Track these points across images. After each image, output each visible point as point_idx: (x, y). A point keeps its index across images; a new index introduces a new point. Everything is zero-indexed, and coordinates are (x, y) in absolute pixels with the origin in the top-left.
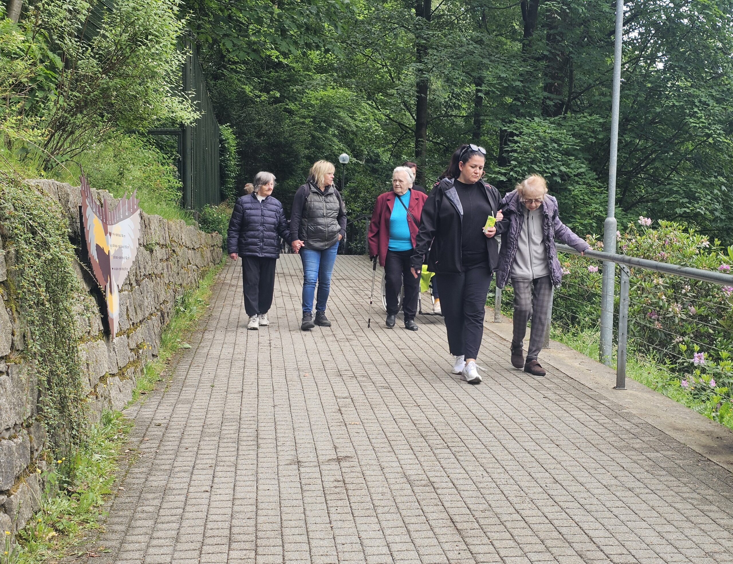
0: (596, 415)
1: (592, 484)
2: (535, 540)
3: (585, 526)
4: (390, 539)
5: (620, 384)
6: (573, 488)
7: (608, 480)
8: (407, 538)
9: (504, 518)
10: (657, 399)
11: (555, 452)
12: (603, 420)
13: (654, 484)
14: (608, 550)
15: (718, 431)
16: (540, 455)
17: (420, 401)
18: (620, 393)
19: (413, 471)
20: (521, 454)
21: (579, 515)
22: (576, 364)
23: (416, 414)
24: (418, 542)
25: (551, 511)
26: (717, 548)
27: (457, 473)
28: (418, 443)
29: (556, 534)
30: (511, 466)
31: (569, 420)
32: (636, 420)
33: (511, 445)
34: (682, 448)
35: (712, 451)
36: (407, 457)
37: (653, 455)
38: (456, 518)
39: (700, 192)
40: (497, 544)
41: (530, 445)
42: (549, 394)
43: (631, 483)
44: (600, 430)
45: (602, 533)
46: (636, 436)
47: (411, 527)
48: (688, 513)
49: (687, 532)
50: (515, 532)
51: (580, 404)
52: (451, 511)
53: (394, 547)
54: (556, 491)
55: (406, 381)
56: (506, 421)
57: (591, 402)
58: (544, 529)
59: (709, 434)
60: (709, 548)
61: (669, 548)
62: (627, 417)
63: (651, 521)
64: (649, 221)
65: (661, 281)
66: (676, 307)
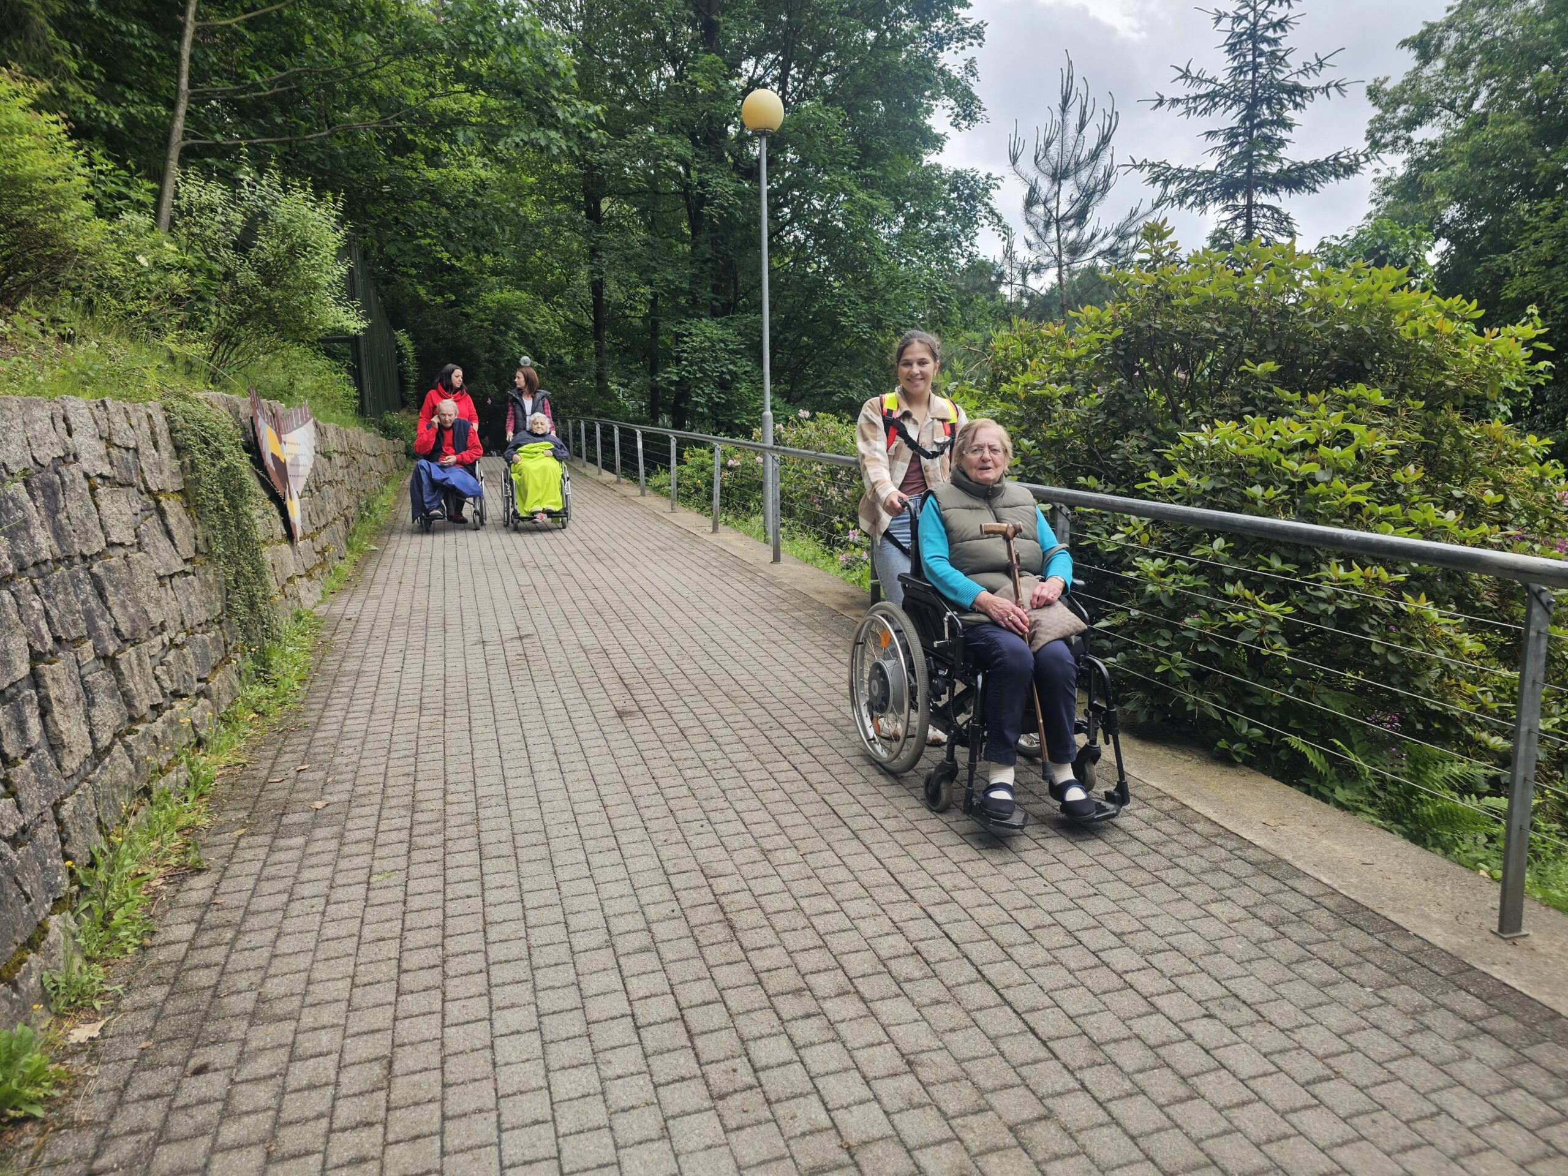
0: (753, 586)
1: (744, 641)
2: (690, 686)
3: (733, 673)
4: (565, 697)
5: (776, 559)
6: (727, 644)
7: (756, 636)
8: (580, 694)
9: (665, 672)
10: (808, 569)
11: (714, 617)
12: (758, 589)
13: (794, 636)
14: (749, 689)
15: (854, 591)
16: (702, 621)
17: (597, 584)
18: (776, 566)
19: (588, 642)
20: (685, 622)
21: (729, 665)
22: (741, 545)
23: (594, 595)
24: (589, 697)
25: (705, 664)
26: (837, 680)
27: (627, 640)
28: (594, 619)
29: (708, 681)
30: (676, 632)
31: (729, 591)
32: (786, 588)
33: (677, 615)
34: (822, 607)
35: (845, 607)
36: (583, 631)
37: (796, 614)
38: (624, 676)
39: (852, 381)
40: (658, 692)
41: (694, 614)
42: (716, 571)
43: (775, 636)
44: (755, 597)
45: (747, 676)
46: (784, 600)
47: (584, 686)
48: (818, 656)
49: (816, 671)
50: (674, 682)
51: (740, 578)
52: (620, 671)
53: (568, 703)
54: (713, 649)
55: (585, 567)
56: (674, 596)
57: (749, 575)
58: (699, 678)
59: (845, 594)
60: (830, 681)
61: (800, 684)
62: (778, 586)
63: (787, 665)
64: (807, 414)
65: (819, 468)
66: (833, 491)
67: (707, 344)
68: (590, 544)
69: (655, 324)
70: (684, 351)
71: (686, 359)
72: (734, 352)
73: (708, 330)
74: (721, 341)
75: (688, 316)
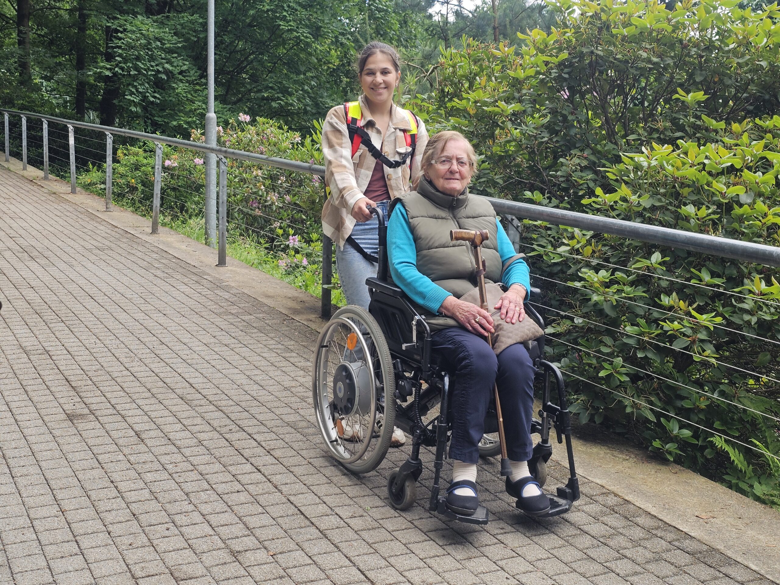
0: (199, 288)
1: (194, 344)
2: (143, 389)
3: (186, 376)
4: (8, 399)
5: (222, 262)
6: (177, 347)
7: (207, 339)
8: (25, 397)
9: (115, 375)
10: (254, 273)
11: (162, 320)
12: (205, 292)
13: (246, 340)
14: (204, 392)
15: (302, 296)
16: (149, 323)
17: (33, 284)
18: (221, 269)
19: (29, 342)
20: (131, 323)
21: (181, 368)
22: (183, 247)
23: (30, 295)
24: (35, 399)
25: (156, 366)
26: (294, 384)
27: (71, 342)
28: (33, 319)
29: (161, 384)
30: (122, 333)
31: (175, 293)
32: (234, 291)
33: (122, 316)
34: (272, 311)
35: (296, 311)
36: (22, 331)
37: (247, 318)
38: (70, 378)
40: (108, 395)
41: (140, 316)
42: (158, 273)
43: (227, 340)
44: (203, 300)
45: (202, 379)
46: (233, 304)
47: (28, 388)
48: (273, 360)
49: (271, 374)
50: (125, 385)
51: (186, 280)
52: (66, 373)
53: (13, 405)
54: (163, 352)
55: (19, 265)
56: (117, 297)
57: (195, 278)
58: (151, 381)
59: (294, 299)
60: (287, 384)
61: (256, 387)
62: (226, 289)
63: (242, 368)
64: (248, 118)
65: (260, 173)
66: (273, 197)
67: (143, 41)
68: (21, 241)
69: (83, 17)
70: (120, 47)
71: (120, 55)
72: (170, 51)
73: (144, 28)
74: (157, 39)
75: (122, 12)
